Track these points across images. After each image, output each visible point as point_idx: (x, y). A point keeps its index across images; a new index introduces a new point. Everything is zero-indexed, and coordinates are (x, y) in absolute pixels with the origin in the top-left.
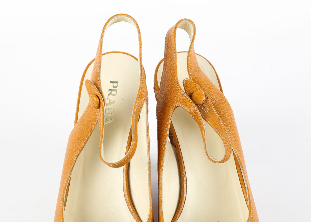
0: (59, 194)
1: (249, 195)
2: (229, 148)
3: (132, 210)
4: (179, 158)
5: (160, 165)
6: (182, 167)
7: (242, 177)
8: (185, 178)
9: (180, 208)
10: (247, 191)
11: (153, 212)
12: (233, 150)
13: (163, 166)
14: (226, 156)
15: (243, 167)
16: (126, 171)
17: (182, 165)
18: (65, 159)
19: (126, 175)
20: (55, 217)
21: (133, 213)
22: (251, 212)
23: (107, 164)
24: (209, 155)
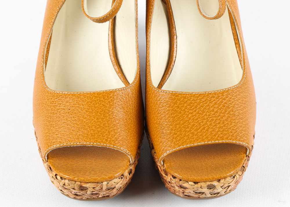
0: (40, 52)
1: (243, 54)
2: (223, 3)
3: (117, 70)
4: (169, 15)
5: (148, 21)
6: (172, 25)
7: (236, 37)
8: (175, 37)
9: (169, 69)
10: (241, 49)
11: (140, 71)
12: (228, 5)
13: (151, 23)
14: (219, 11)
15: (238, 24)
16: (112, 29)
17: (172, 23)
18: (45, 14)
19: (111, 33)
20: (35, 76)
21: (119, 73)
22: (245, 71)
23: (90, 19)
24: (201, 11)
